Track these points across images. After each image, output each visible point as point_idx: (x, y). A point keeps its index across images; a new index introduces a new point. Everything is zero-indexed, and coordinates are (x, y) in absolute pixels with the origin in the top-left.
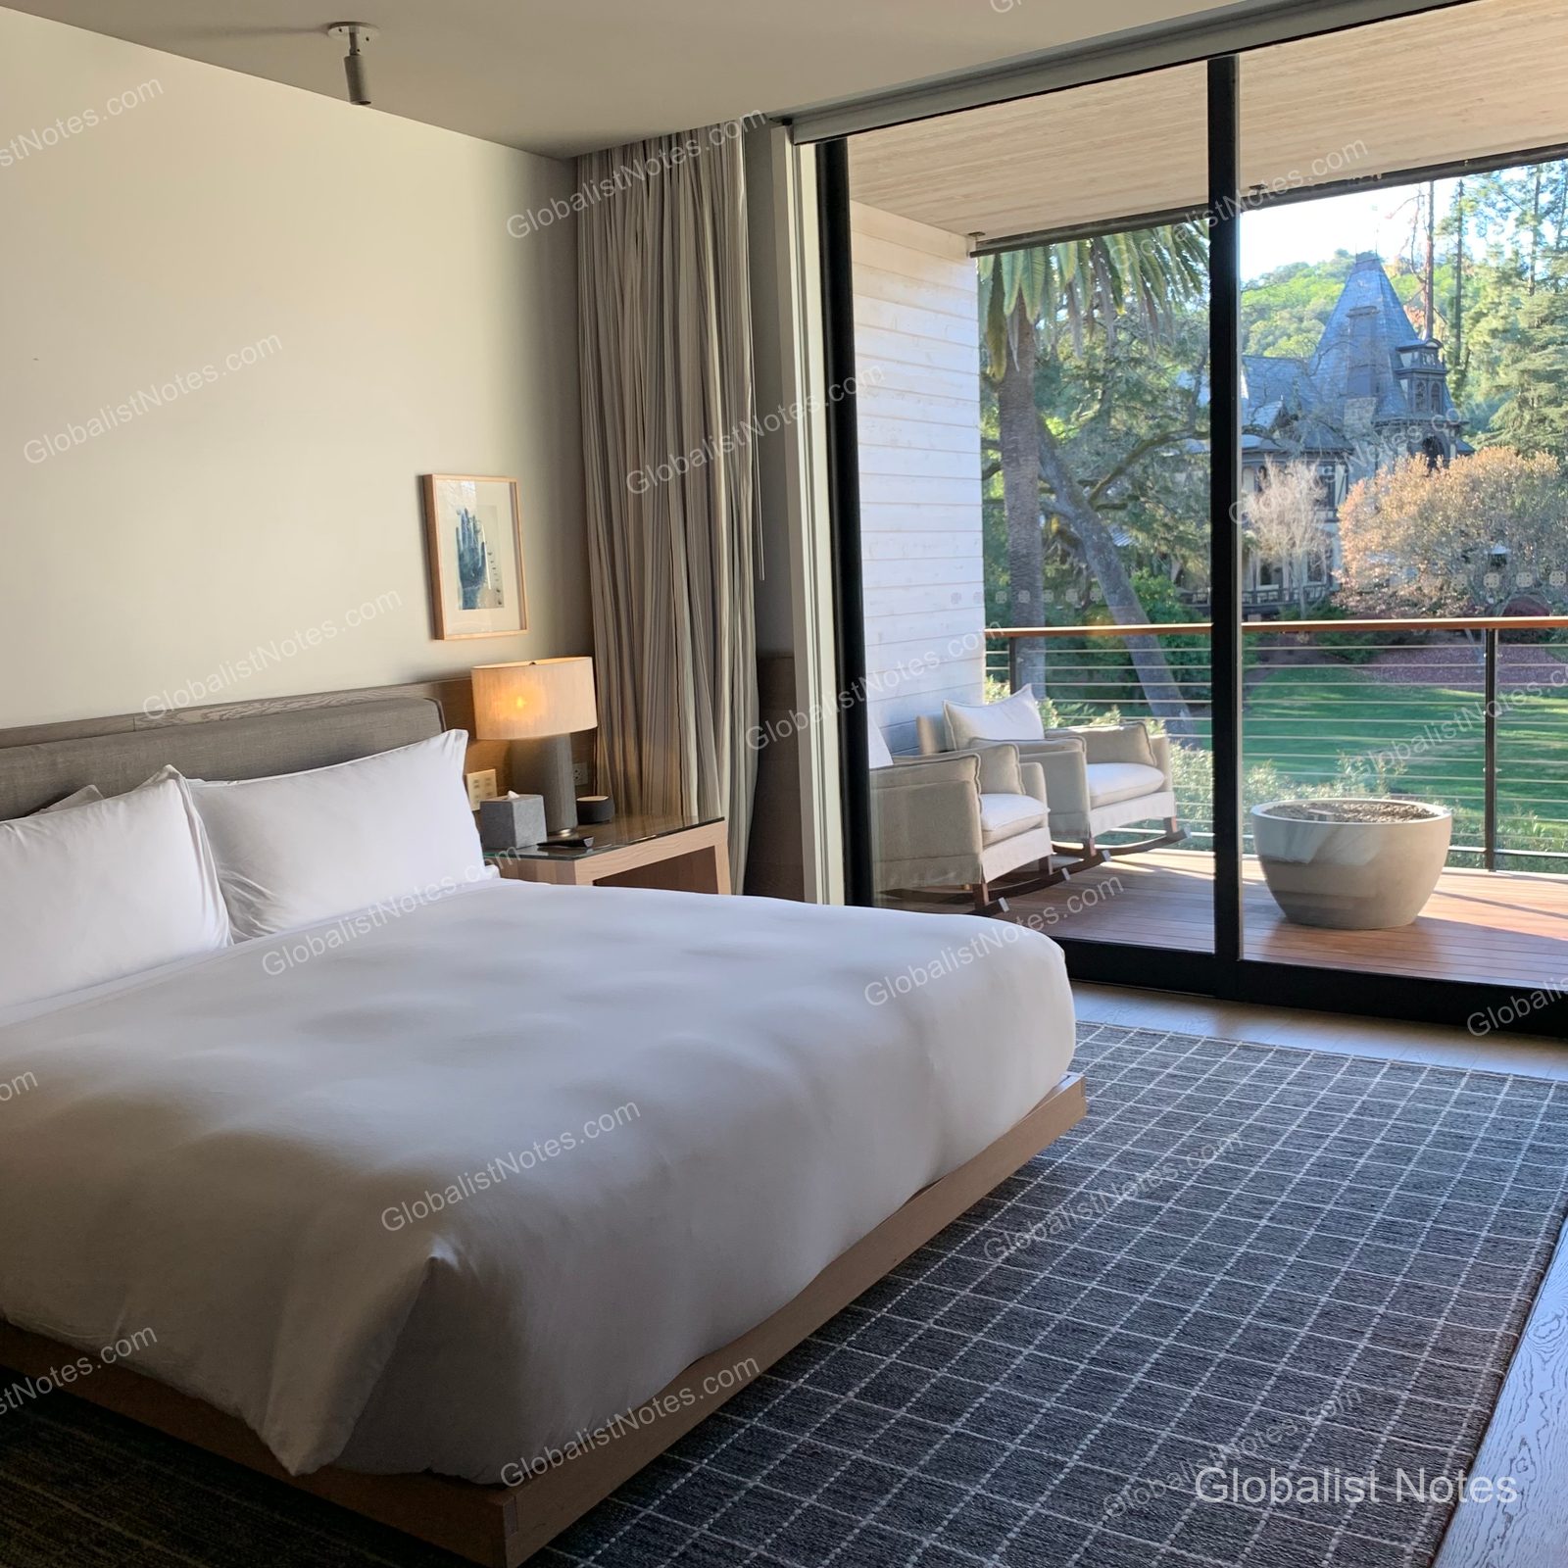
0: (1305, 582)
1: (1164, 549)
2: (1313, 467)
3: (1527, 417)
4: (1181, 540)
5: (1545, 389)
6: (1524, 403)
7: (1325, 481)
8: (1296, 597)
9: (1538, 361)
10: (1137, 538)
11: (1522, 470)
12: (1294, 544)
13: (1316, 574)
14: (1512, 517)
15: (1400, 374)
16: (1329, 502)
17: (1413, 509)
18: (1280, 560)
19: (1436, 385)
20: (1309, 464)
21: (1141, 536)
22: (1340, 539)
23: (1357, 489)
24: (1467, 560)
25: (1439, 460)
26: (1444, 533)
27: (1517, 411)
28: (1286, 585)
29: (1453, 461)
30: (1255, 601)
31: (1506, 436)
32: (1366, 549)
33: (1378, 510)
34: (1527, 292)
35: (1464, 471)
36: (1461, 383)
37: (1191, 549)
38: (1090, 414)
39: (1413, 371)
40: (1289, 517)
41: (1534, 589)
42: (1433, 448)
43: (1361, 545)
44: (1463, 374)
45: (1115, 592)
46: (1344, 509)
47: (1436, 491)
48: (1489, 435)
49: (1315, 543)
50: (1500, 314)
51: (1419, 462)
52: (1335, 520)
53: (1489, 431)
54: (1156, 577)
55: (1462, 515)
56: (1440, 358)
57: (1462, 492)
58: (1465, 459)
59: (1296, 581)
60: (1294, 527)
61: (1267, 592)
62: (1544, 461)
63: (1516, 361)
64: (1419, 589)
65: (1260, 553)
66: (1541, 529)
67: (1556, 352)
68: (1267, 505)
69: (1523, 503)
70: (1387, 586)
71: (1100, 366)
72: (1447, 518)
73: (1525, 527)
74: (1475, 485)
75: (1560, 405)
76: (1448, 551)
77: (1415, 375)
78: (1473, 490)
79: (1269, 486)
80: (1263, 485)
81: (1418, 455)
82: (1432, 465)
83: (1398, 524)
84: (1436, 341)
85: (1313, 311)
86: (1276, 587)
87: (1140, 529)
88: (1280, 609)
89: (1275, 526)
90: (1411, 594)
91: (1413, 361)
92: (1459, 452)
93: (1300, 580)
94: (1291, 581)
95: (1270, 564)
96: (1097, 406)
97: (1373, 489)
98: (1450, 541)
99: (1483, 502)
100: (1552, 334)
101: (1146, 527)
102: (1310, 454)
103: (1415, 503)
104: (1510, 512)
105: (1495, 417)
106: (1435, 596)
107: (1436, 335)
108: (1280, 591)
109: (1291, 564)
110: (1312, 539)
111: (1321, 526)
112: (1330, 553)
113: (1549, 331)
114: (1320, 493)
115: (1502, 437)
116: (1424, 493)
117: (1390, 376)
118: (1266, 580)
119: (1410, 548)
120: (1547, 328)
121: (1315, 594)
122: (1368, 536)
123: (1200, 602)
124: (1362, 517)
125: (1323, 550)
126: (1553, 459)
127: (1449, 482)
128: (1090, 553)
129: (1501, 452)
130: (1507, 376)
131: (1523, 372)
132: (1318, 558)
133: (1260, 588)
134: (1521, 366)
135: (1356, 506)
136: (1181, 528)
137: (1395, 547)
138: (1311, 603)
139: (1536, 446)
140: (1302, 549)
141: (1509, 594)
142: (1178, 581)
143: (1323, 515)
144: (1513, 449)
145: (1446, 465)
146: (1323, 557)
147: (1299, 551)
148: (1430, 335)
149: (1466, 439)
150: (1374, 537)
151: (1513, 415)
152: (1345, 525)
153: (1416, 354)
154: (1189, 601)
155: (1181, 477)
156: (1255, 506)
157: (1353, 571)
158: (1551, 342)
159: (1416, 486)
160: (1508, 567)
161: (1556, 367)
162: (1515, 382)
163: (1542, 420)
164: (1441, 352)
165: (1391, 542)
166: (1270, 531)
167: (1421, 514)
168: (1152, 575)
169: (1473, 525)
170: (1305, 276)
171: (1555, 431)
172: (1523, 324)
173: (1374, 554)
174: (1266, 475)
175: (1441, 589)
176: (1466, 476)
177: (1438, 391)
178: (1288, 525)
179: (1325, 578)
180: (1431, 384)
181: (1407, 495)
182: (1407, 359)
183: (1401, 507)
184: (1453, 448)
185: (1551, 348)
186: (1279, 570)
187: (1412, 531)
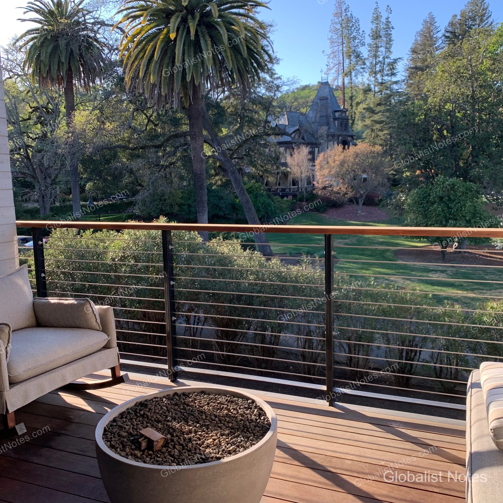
0: (306, 185)
1: (261, 173)
2: (308, 148)
3: (373, 135)
4: (266, 171)
5: (378, 126)
6: (372, 130)
7: (312, 153)
8: (303, 190)
9: (376, 117)
10: (252, 170)
11: (371, 151)
12: (302, 173)
13: (309, 183)
14: (368, 166)
15: (335, 119)
16: (313, 160)
17: (338, 163)
18: (298, 178)
19: (346, 123)
20: (306, 147)
21: (254, 169)
22: (316, 172)
23: (321, 155)
24: (355, 179)
25: (346, 147)
26: (347, 170)
27: (370, 133)
28: (300, 186)
29: (351, 147)
30: (290, 191)
31: (367, 141)
32: (324, 175)
33: (328, 163)
34: (373, 96)
35: (354, 151)
36: (353, 123)
37: (270, 174)
38: (237, 127)
39: (339, 118)
40: (301, 164)
41: (375, 189)
42: (345, 143)
43: (323, 174)
44: (354, 121)
45: (238, 188)
46: (317, 162)
47: (345, 157)
48: (362, 140)
49: (309, 172)
50: (366, 103)
51: (340, 147)
52: (315, 166)
53: (362, 139)
54: (258, 183)
55: (353, 165)
56: (347, 115)
57: (353, 157)
58: (354, 147)
59: (303, 185)
60: (302, 167)
61: (294, 188)
62: (378, 148)
63: (370, 117)
64: (340, 188)
65: (291, 176)
66: (377, 170)
67: (382, 115)
68: (294, 160)
69: (372, 162)
70: (330, 187)
71: (239, 112)
72: (348, 166)
73: (372, 169)
74: (357, 155)
75: (383, 131)
76: (349, 176)
77: (340, 120)
78: (357, 157)
79: (294, 154)
80: (293, 153)
81: (340, 145)
82: (344, 148)
83: (334, 167)
84: (346, 109)
85: (311, 100)
86: (297, 187)
87: (253, 167)
88: (298, 194)
89: (296, 167)
90: (338, 190)
91: (339, 115)
92: (353, 145)
93: (304, 185)
94: (301, 185)
95: (295, 179)
96: (239, 125)
97: (326, 156)
98: (350, 173)
99: (359, 161)
100: (380, 109)
101: (255, 166)
102: (307, 144)
103: (339, 161)
104: (367, 164)
105: (364, 134)
106: (345, 190)
107: (346, 107)
108: (298, 188)
109: (301, 180)
110: (307, 171)
111: (310, 167)
112: (313, 176)
113: (379, 108)
114: (310, 157)
115: (366, 141)
116: (342, 157)
117: (332, 120)
118: (294, 185)
119: (337, 175)
120: (379, 107)
121: (309, 189)
122: (324, 171)
123: (273, 191)
124: (323, 165)
125: (311, 175)
126: (381, 148)
127: (349, 154)
128: (230, 174)
129: (365, 145)
130: (368, 122)
131: (372, 121)
132: (309, 177)
133: (292, 187)
134: (371, 119)
135: (321, 161)
136: (267, 167)
137: (332, 175)
138: (307, 192)
139: (376, 144)
140: (305, 175)
141: (367, 190)
142: (266, 185)
143: (311, 164)
144: (369, 144)
145: (348, 148)
146: (311, 177)
147: (303, 175)
148: (344, 107)
149: (355, 141)
150: (326, 171)
151: (369, 134)
152: (317, 167)
153: (340, 113)
154: (270, 191)
155: (267, 150)
156: (290, 160)
157: (320, 182)
158: (379, 112)
159: (339, 155)
160: (367, 182)
161: (382, 120)
162: (370, 124)
163: (377, 136)
164: (347, 113)
165: (331, 173)
166: (295, 169)
167: (341, 164)
168: (257, 182)
169: (356, 168)
170: (309, 89)
171: (381, 139)
172: (372, 106)
173: (326, 177)
174: (293, 150)
175: (347, 188)
176: (354, 152)
177: (346, 125)
178: (300, 167)
179: (312, 185)
180: (344, 123)
181: (336, 158)
182: (337, 114)
183: (334, 162)
184: (351, 143)
185: (380, 114)
186: (298, 181)
187: (338, 170)
